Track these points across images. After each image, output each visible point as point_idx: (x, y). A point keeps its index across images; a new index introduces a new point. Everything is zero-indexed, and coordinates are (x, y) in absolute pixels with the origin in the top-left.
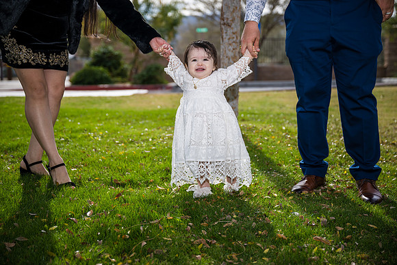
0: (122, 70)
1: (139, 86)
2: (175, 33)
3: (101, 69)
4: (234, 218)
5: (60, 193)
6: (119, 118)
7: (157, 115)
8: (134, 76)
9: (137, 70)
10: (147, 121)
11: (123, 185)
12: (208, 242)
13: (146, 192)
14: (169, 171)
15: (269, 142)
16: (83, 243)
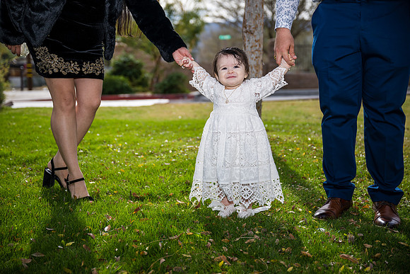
0: (143, 79)
1: (160, 95)
2: (197, 41)
3: (122, 78)
4: (257, 234)
5: (78, 207)
6: (138, 129)
7: (178, 126)
8: (155, 85)
9: (158, 79)
10: (168, 132)
11: (142, 199)
12: (229, 260)
13: (165, 206)
14: (189, 184)
15: (294, 154)
16: (100, 260)
